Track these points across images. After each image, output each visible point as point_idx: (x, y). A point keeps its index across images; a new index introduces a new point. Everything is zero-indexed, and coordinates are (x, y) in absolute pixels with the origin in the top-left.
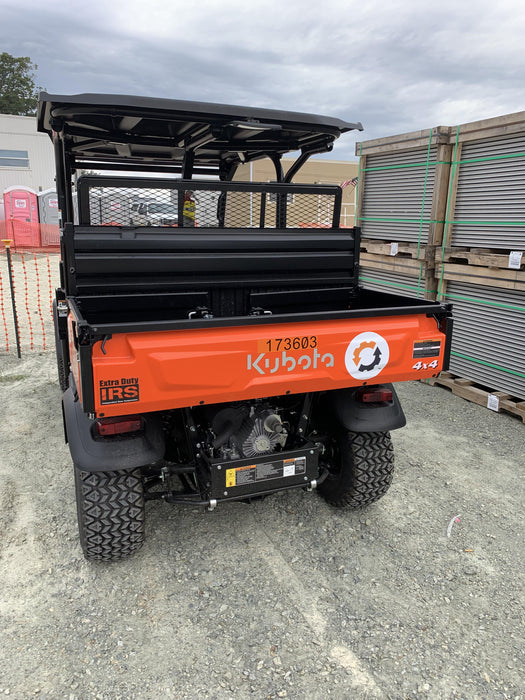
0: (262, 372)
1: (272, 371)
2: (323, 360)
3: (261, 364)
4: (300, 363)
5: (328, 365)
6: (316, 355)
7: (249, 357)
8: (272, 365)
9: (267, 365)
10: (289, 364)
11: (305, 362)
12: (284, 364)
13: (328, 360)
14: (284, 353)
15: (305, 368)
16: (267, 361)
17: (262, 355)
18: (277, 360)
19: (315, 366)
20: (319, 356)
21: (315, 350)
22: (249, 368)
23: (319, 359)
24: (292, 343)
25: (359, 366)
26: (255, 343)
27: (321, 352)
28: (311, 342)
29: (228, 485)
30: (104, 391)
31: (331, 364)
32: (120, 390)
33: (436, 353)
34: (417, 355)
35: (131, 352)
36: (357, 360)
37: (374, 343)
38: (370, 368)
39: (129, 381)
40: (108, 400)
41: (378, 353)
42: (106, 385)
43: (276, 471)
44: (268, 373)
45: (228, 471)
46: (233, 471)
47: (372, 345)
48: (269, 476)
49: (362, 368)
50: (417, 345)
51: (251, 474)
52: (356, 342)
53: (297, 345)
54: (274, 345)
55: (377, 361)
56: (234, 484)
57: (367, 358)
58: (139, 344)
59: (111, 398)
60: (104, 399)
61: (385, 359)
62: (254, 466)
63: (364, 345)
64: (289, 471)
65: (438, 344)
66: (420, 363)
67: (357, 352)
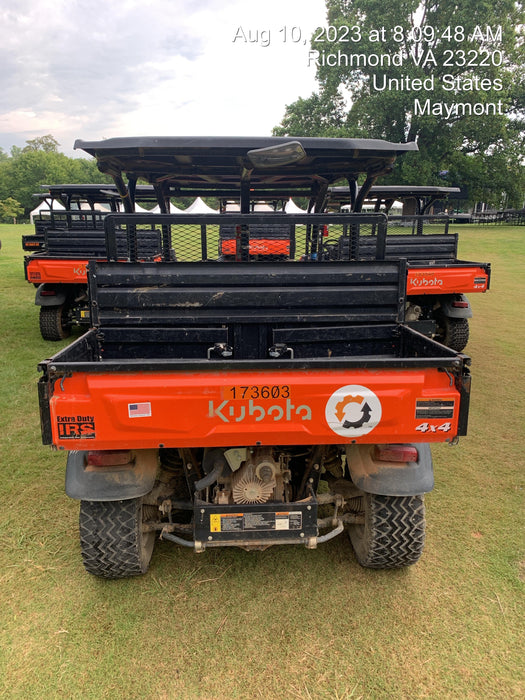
1: (238, 420)
2: (298, 412)
3: (225, 411)
4: (270, 412)
5: (304, 418)
6: (290, 406)
7: (211, 403)
8: (238, 413)
9: (232, 413)
10: (257, 413)
11: (276, 413)
12: (251, 413)
13: (304, 412)
14: (251, 402)
15: (276, 419)
16: (232, 409)
17: (225, 403)
18: (243, 408)
19: (289, 418)
20: (293, 407)
21: (289, 401)
22: (211, 414)
23: (293, 411)
24: (259, 392)
25: (343, 421)
26: (217, 388)
27: (296, 403)
28: (282, 392)
29: (212, 530)
30: (61, 427)
31: (308, 417)
32: (77, 427)
33: (448, 415)
34: (420, 414)
35: (86, 391)
36: (340, 415)
37: (363, 398)
38: (357, 425)
39: (85, 419)
40: (65, 435)
41: (366, 409)
42: (63, 421)
43: (266, 523)
44: (232, 420)
45: (212, 516)
46: (218, 516)
47: (359, 399)
48: (258, 527)
49: (347, 425)
50: (421, 404)
51: (238, 522)
52: (339, 395)
53: (265, 394)
54: (240, 393)
55: (366, 418)
56: (219, 530)
57: (354, 413)
58: (96, 383)
59: (68, 433)
60: (62, 433)
61: (376, 416)
62: (241, 515)
63: (348, 399)
64: (282, 524)
65: (450, 403)
66: (425, 425)
67: (340, 406)
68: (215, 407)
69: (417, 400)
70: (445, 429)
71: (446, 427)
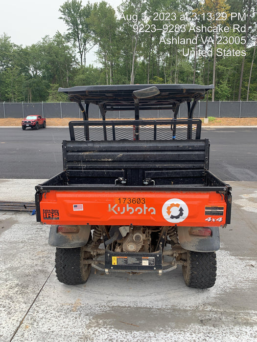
0: (116, 213)
1: (122, 213)
2: (149, 210)
4: (136, 210)
5: (152, 213)
6: (145, 208)
7: (110, 205)
8: (122, 210)
9: (119, 210)
10: (130, 210)
11: (139, 210)
12: (128, 210)
13: (152, 211)
14: (128, 205)
15: (139, 213)
16: (119, 208)
17: (116, 205)
18: (124, 208)
19: (145, 213)
20: (147, 208)
21: (145, 205)
22: (109, 210)
23: (147, 210)
24: (131, 201)
25: (170, 216)
26: (112, 198)
27: (148, 206)
28: (142, 201)
29: (113, 264)
30: (45, 214)
31: (154, 213)
32: (51, 214)
33: (221, 214)
34: (207, 213)
35: (56, 198)
36: (169, 212)
37: (179, 205)
38: (177, 217)
39: (55, 211)
40: (46, 218)
41: (181, 210)
42: (45, 211)
43: (138, 262)
44: (119, 213)
45: (113, 257)
46: (116, 257)
47: (178, 205)
48: (134, 264)
49: (172, 217)
50: (207, 208)
51: (125, 261)
52: (168, 203)
53: (134, 202)
54: (122, 201)
55: (181, 214)
56: (116, 264)
57: (175, 212)
58: (59, 195)
59: (48, 217)
60: (45, 217)
61: (186, 213)
62: (126, 257)
63: (172, 205)
64: (145, 263)
65: (222, 208)
66: (210, 218)
67: (169, 208)
68: (111, 207)
69: (205, 206)
70: (220, 221)
71: (220, 219)
